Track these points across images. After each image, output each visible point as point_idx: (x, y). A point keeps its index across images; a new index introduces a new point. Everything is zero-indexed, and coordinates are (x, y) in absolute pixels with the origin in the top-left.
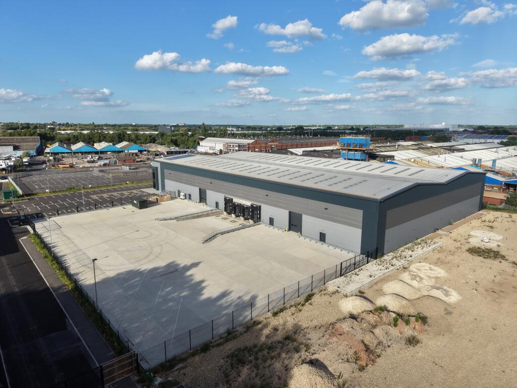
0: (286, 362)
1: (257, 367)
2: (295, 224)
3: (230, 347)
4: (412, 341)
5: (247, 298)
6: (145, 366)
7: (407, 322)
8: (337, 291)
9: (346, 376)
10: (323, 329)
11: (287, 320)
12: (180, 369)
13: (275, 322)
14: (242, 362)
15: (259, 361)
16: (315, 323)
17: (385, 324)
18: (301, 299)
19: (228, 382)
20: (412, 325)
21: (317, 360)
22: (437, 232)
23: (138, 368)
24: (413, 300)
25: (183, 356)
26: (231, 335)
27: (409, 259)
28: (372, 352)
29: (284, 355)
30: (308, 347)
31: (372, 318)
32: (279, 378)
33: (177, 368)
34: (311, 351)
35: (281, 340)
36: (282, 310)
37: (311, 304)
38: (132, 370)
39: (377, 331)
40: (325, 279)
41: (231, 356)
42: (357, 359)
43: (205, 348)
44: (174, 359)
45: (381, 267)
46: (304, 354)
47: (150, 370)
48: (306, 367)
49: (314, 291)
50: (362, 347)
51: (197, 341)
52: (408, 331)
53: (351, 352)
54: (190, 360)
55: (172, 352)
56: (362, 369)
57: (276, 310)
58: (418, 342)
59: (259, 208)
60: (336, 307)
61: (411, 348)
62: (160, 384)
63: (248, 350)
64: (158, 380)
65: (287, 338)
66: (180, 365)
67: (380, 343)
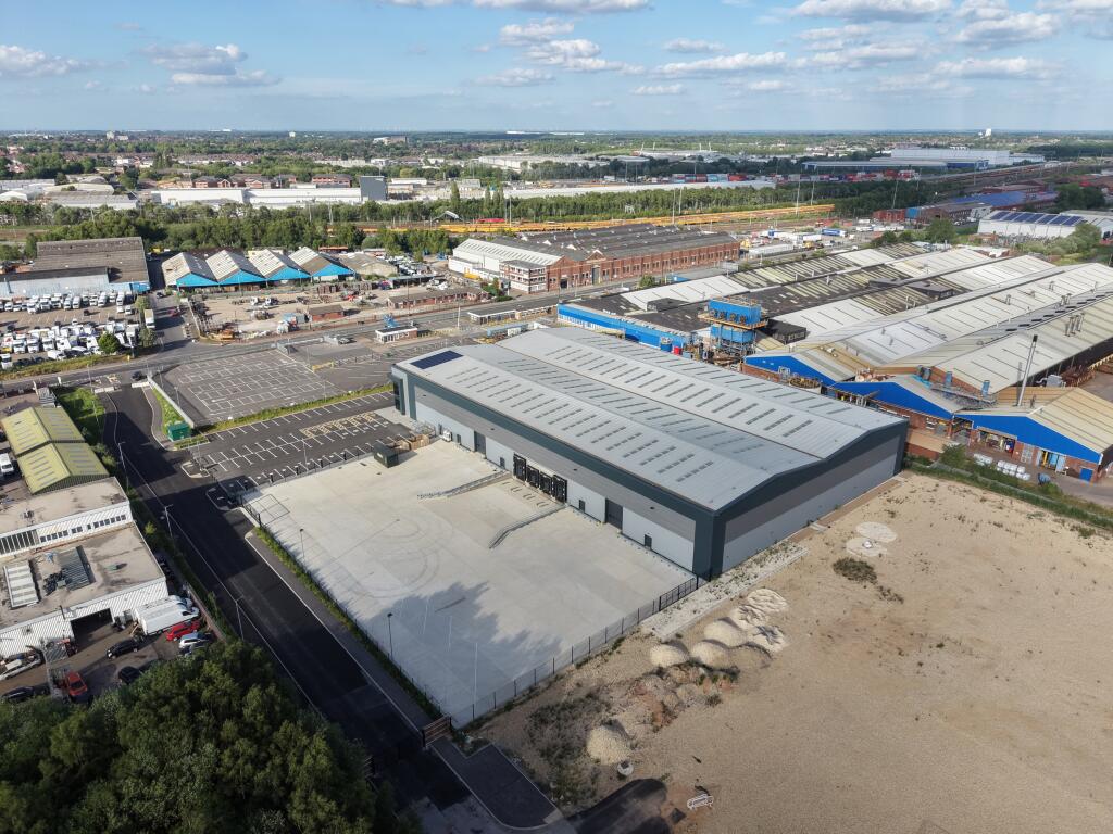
0: (587, 722)
1: (559, 727)
2: (613, 515)
3: (534, 705)
4: (714, 701)
5: (549, 642)
6: (456, 726)
7: (714, 680)
8: (651, 634)
9: (640, 736)
10: (627, 686)
11: (591, 675)
12: (488, 728)
13: (577, 676)
14: (544, 722)
15: (562, 722)
16: (621, 677)
17: (690, 682)
18: (608, 647)
19: (532, 741)
20: (719, 683)
21: (616, 721)
22: (811, 526)
23: (452, 730)
24: (733, 648)
25: (490, 715)
26: (533, 692)
27: (751, 581)
28: (670, 713)
29: (585, 715)
30: (609, 706)
31: (677, 675)
32: (579, 738)
33: (484, 727)
34: (612, 711)
35: (583, 697)
36: (586, 661)
37: (619, 652)
38: (445, 731)
39: (680, 691)
40: (639, 616)
41: (535, 715)
42: (654, 720)
43: (509, 706)
44: (481, 718)
45: (712, 596)
46: (604, 715)
47: (461, 730)
48: (603, 730)
49: (625, 633)
50: (660, 709)
51: (502, 700)
52: (712, 689)
53: (649, 714)
54: (496, 719)
55: (480, 712)
56: (656, 730)
57: (579, 661)
58: (720, 701)
59: (564, 484)
60: (645, 656)
61: (710, 708)
62: (472, 742)
63: (550, 709)
64: (470, 739)
65: (590, 696)
66: (487, 725)
67: (680, 703)
